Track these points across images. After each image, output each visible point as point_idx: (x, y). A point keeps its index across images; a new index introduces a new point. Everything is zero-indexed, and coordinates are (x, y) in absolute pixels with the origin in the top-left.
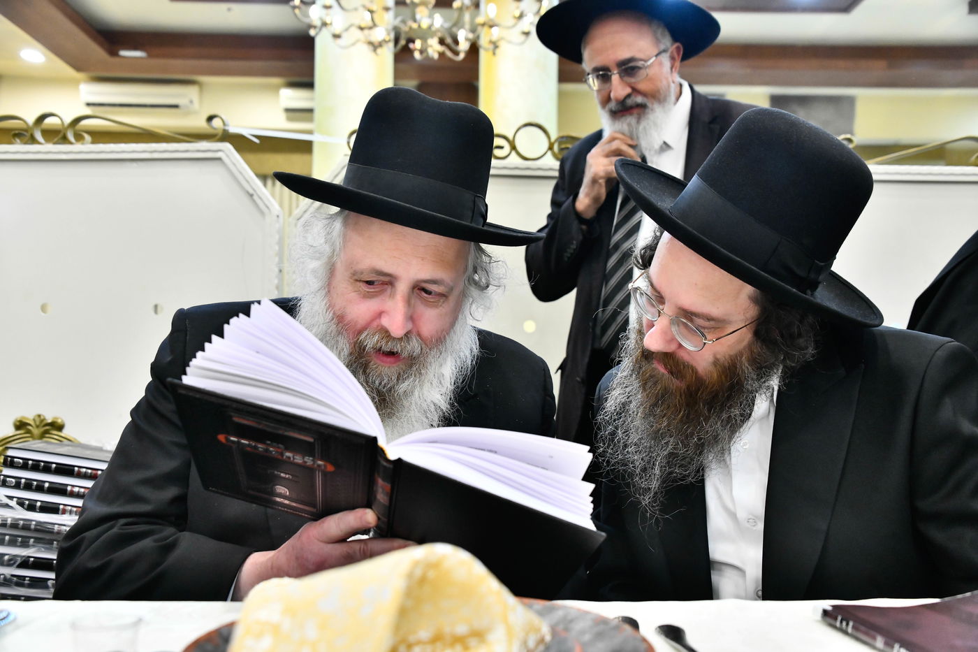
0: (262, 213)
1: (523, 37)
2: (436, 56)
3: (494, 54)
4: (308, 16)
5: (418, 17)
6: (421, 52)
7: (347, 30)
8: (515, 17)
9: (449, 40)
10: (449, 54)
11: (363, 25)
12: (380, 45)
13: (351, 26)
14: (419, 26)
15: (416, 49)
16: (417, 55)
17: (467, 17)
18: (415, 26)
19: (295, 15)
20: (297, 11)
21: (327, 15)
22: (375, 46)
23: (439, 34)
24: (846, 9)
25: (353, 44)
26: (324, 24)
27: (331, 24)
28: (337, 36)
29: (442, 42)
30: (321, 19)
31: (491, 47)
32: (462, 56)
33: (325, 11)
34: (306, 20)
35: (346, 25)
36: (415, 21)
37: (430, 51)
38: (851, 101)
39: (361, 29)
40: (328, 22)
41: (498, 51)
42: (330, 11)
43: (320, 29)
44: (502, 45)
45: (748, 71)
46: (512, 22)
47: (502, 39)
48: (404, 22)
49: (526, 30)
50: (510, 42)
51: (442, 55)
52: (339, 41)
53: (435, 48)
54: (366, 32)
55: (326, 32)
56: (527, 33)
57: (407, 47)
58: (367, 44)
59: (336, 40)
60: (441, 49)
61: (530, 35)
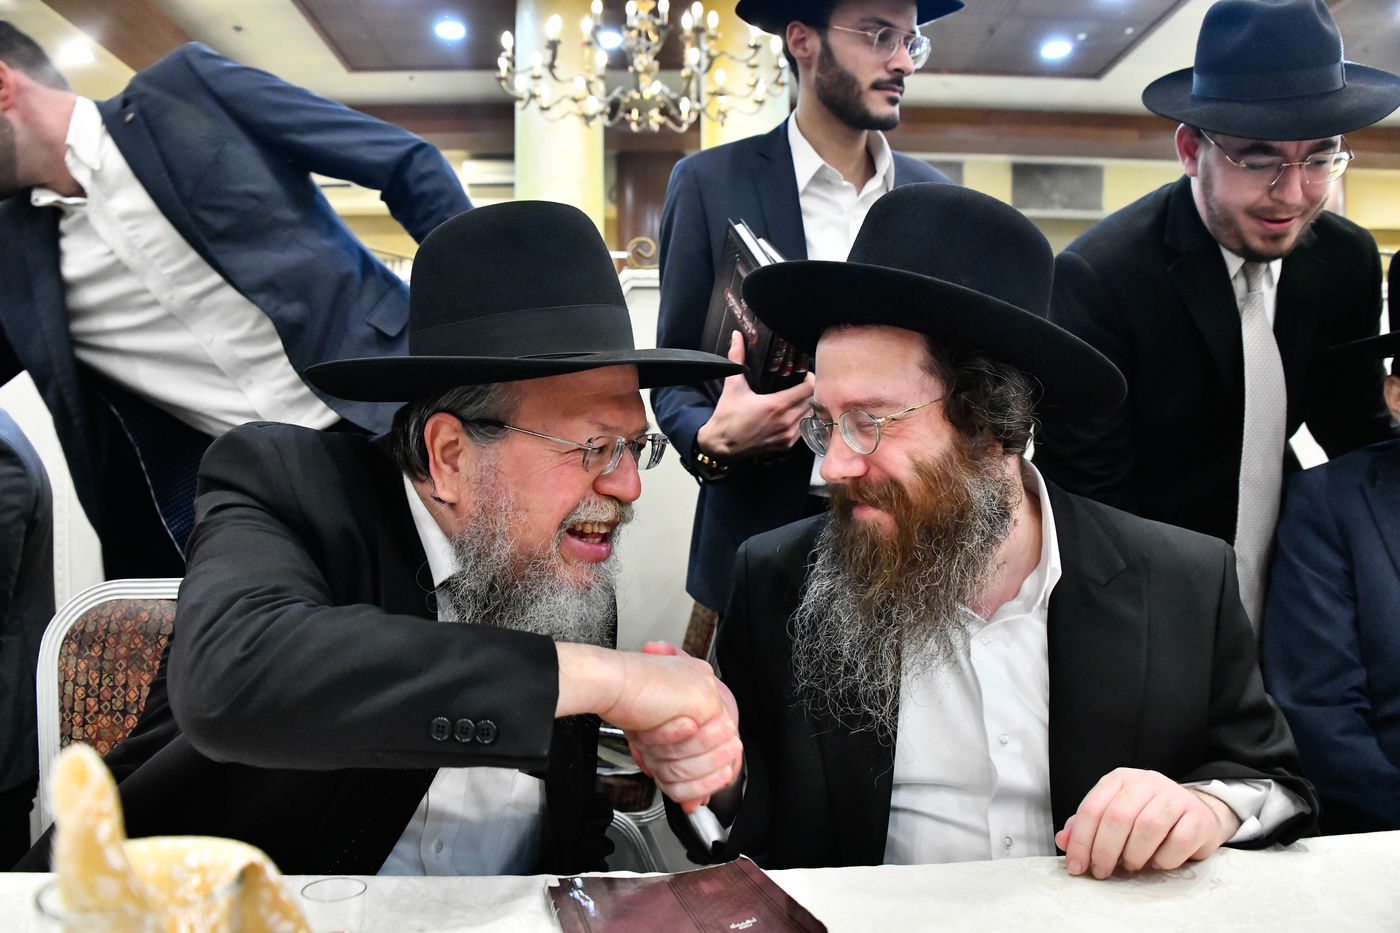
1: (756, 106)
2: (656, 128)
3: (723, 124)
4: (512, 87)
5: (642, 85)
6: (639, 124)
7: (558, 102)
8: (750, 86)
9: (673, 111)
10: (671, 125)
11: (577, 97)
12: (594, 117)
13: (564, 97)
14: (642, 96)
15: (633, 120)
16: (634, 127)
17: (693, 86)
18: (636, 96)
19: (501, 86)
20: (504, 84)
21: (536, 86)
22: (588, 119)
23: (662, 105)
24: (1097, 74)
25: (563, 117)
26: (533, 96)
27: (541, 96)
28: (543, 109)
29: (664, 112)
30: (530, 91)
31: (721, 117)
32: (685, 127)
33: (532, 82)
34: (511, 93)
35: (558, 96)
36: (638, 91)
37: (649, 122)
38: (1097, 171)
39: (575, 100)
40: (537, 93)
41: (726, 121)
42: (538, 82)
43: (526, 101)
44: (730, 114)
46: (748, 90)
47: (732, 108)
48: (624, 93)
49: (760, 99)
50: (740, 112)
51: (662, 126)
52: (547, 113)
53: (655, 119)
54: (580, 103)
55: (534, 105)
56: (761, 103)
57: (624, 119)
58: (579, 116)
59: (544, 112)
60: (661, 119)
61: (764, 104)
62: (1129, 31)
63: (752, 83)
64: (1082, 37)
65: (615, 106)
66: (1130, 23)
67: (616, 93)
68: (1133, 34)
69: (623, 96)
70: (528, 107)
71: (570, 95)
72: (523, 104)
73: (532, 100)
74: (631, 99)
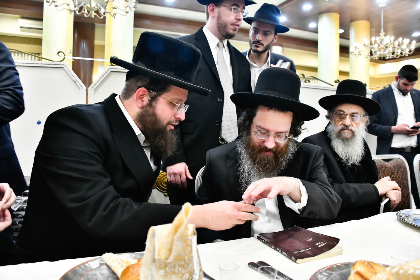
0: (80, 88)
1: (126, 13)
2: (93, 16)
3: (115, 18)
6: (87, 15)
8: (126, 7)
10: (98, 16)
11: (69, 4)
13: (64, 3)
15: (86, 13)
16: (85, 15)
25: (63, 10)
27: (56, 2)
29: (96, 12)
31: (115, 15)
32: (102, 17)
35: (62, 4)
37: (91, 15)
39: (68, 5)
43: (52, 3)
45: (191, 29)
46: (124, 8)
48: (85, 4)
49: (127, 11)
51: (95, 16)
53: (93, 14)
54: (69, 6)
56: (127, 12)
57: (83, 13)
58: (68, 10)
59: (56, 7)
60: (95, 14)
61: (128, 13)
63: (126, 6)
65: (81, 9)
67: (82, 4)
69: (85, 5)
70: (51, 5)
71: (67, 3)
72: (49, 4)
73: (53, 3)
74: (87, 7)
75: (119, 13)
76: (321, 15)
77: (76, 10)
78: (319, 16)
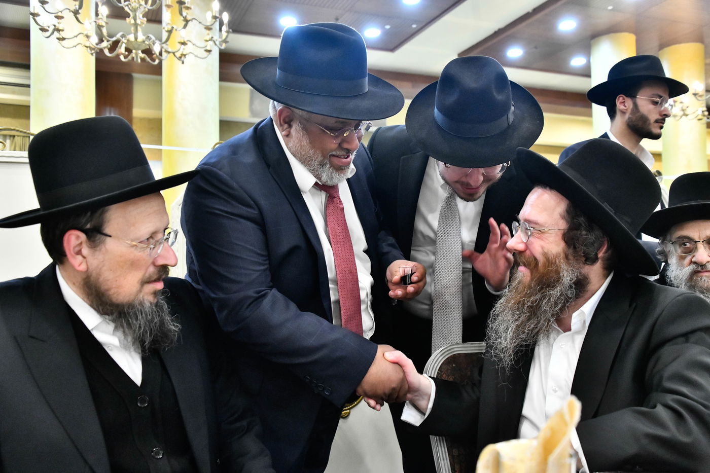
1: (206, 54)
2: (139, 61)
3: (183, 63)
6: (126, 57)
8: (207, 41)
10: (148, 59)
15: (122, 54)
16: (122, 58)
23: (142, 47)
24: (392, 49)
25: (75, 46)
26: (58, 30)
27: (63, 30)
28: (62, 39)
29: (145, 51)
30: (55, 26)
31: (183, 58)
32: (157, 62)
35: (76, 34)
37: (134, 57)
39: (88, 37)
40: (60, 28)
42: (60, 21)
43: (53, 33)
48: (123, 36)
49: (209, 49)
50: (194, 55)
51: (143, 60)
52: (63, 42)
53: (140, 55)
54: (89, 39)
55: (56, 34)
56: (209, 51)
57: (118, 53)
58: (87, 47)
59: (61, 42)
60: (143, 55)
61: (212, 53)
62: (414, 26)
64: (388, 27)
65: (115, 45)
66: (415, 22)
67: (118, 36)
68: (415, 28)
69: (122, 38)
70: (52, 36)
71: (85, 33)
72: (48, 34)
73: (56, 32)
74: (128, 40)
75: (191, 53)
76: (597, 39)
77: (105, 48)
78: (592, 41)
